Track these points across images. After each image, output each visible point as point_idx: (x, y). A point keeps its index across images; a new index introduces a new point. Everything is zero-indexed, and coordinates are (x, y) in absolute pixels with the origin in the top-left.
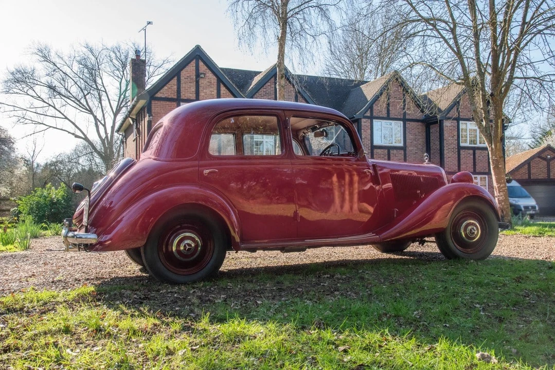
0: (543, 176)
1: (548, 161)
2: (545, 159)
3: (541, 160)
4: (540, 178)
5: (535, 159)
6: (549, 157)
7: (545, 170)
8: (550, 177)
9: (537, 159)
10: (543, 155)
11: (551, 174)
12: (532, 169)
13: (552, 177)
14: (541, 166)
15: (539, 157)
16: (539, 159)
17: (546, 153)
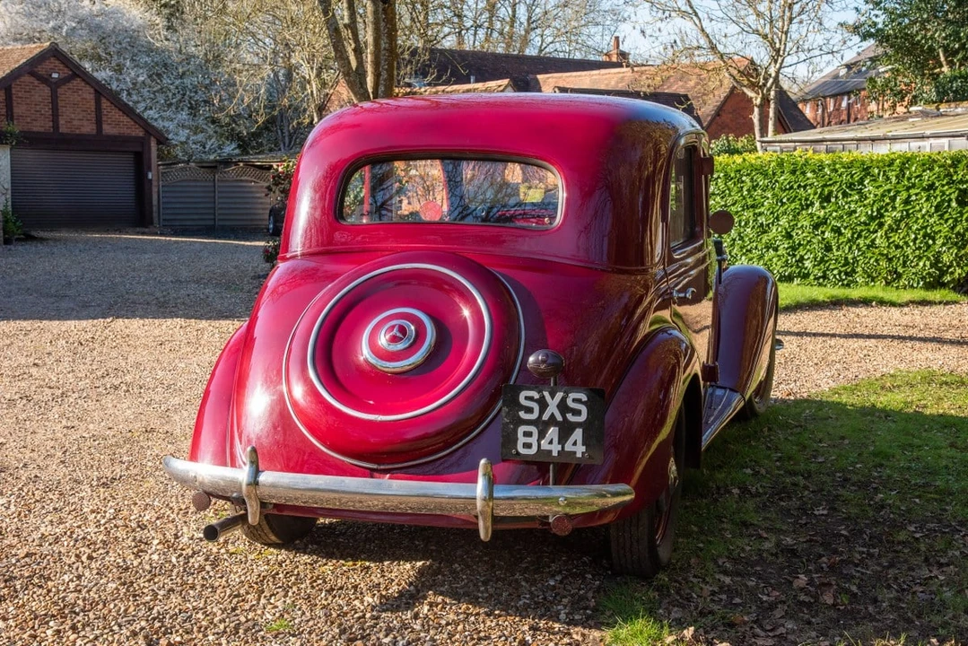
0: (42, 125)
1: (54, 86)
2: (45, 80)
3: (36, 82)
4: (35, 129)
5: (22, 79)
6: (55, 75)
7: (47, 111)
8: (58, 128)
9: (27, 79)
10: (41, 70)
11: (62, 122)
12: (15, 104)
13: (63, 129)
14: (37, 98)
15: (32, 74)
16: (32, 79)
17: (47, 65)
